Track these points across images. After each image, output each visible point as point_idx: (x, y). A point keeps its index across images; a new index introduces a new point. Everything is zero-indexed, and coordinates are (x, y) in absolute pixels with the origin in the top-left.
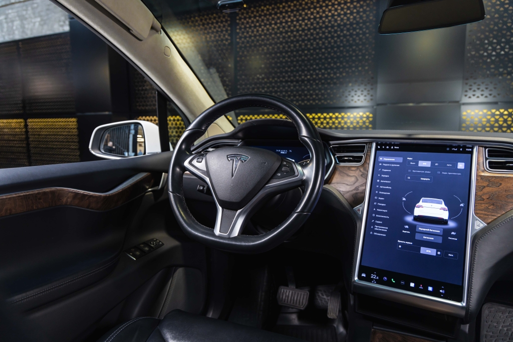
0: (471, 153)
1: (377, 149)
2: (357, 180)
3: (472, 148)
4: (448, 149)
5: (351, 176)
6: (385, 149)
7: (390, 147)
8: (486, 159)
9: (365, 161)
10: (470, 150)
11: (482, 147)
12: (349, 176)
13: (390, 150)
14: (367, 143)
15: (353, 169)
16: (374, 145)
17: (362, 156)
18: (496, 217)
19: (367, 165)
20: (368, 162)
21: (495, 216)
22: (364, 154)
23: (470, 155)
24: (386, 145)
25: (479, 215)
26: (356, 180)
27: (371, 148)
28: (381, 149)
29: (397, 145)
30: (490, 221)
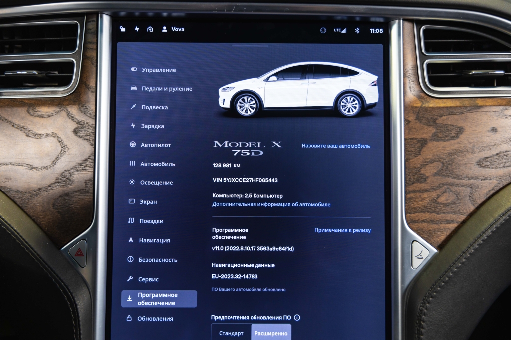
0: (385, 40)
1: (116, 38)
2: (64, 147)
3: (387, 27)
4: (323, 30)
5: (41, 136)
6: (143, 37)
7: (158, 29)
8: (423, 57)
9: (83, 83)
10: (381, 31)
11: (411, 21)
12: (34, 135)
13: (157, 37)
14: (82, 15)
15: (45, 110)
16: (106, 20)
17: (72, 64)
18: (455, 225)
19: (91, 96)
20: (92, 84)
21: (453, 222)
22: (75, 56)
23: (380, 46)
24: (144, 21)
25: (417, 226)
26: (59, 148)
27: (96, 33)
28: (130, 37)
29: (178, 22)
30: (443, 237)
